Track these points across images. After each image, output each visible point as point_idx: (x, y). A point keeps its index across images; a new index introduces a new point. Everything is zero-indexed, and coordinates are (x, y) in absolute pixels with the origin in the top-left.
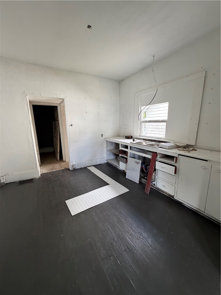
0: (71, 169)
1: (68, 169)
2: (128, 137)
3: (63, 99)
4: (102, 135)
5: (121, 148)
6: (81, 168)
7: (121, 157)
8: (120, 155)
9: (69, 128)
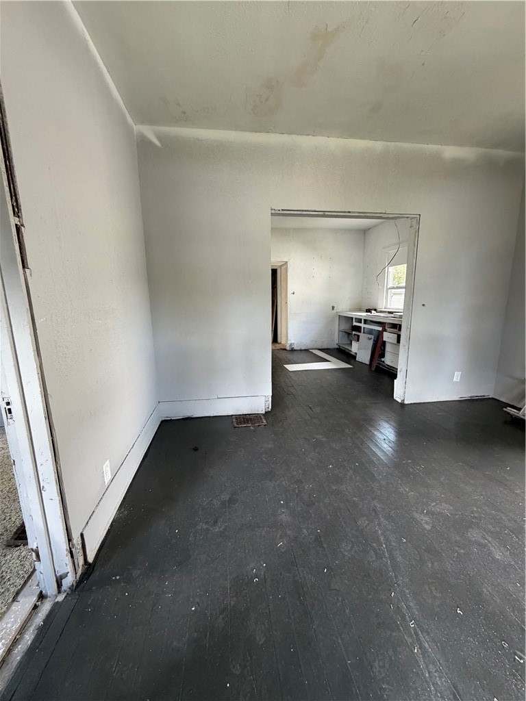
0: (288, 348)
1: (285, 349)
2: (369, 311)
3: (286, 262)
4: (333, 308)
5: (355, 324)
6: (301, 350)
7: (355, 335)
8: (354, 333)
9: (290, 296)
